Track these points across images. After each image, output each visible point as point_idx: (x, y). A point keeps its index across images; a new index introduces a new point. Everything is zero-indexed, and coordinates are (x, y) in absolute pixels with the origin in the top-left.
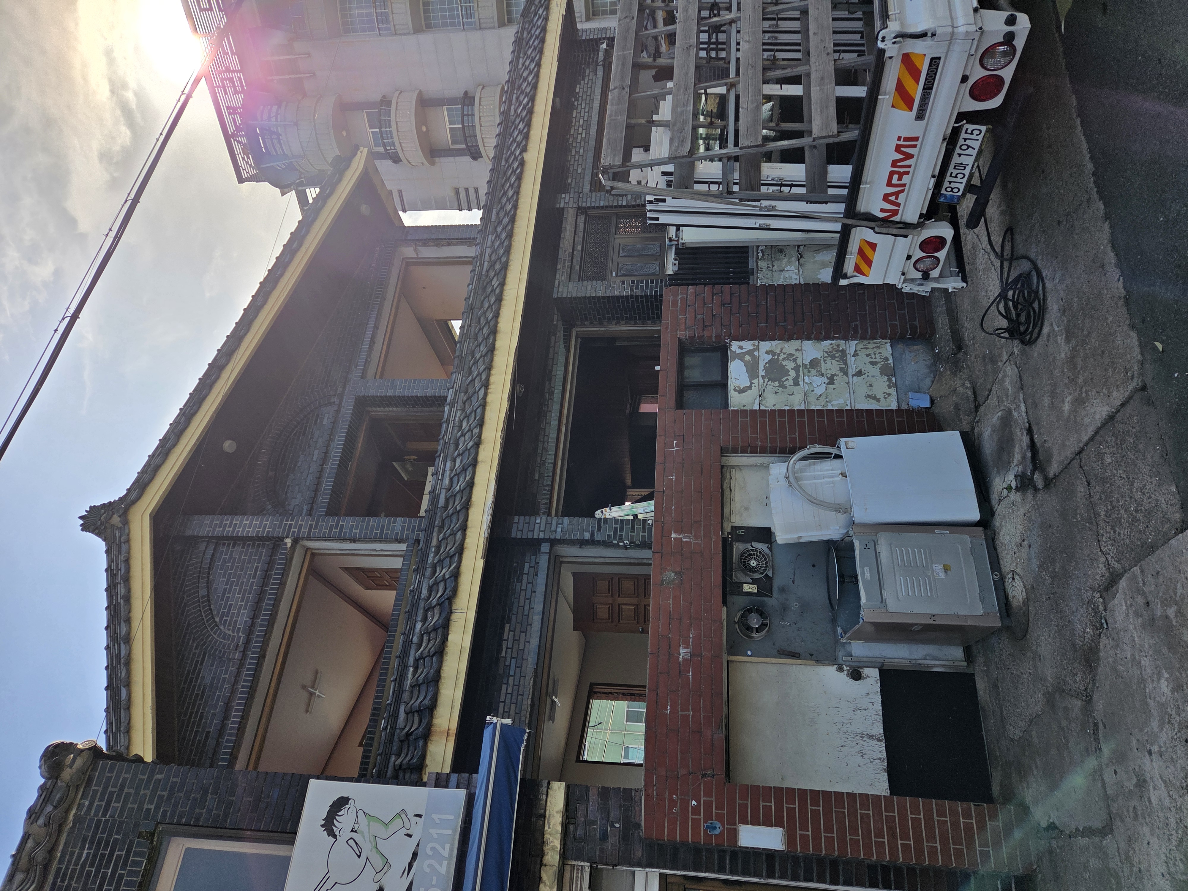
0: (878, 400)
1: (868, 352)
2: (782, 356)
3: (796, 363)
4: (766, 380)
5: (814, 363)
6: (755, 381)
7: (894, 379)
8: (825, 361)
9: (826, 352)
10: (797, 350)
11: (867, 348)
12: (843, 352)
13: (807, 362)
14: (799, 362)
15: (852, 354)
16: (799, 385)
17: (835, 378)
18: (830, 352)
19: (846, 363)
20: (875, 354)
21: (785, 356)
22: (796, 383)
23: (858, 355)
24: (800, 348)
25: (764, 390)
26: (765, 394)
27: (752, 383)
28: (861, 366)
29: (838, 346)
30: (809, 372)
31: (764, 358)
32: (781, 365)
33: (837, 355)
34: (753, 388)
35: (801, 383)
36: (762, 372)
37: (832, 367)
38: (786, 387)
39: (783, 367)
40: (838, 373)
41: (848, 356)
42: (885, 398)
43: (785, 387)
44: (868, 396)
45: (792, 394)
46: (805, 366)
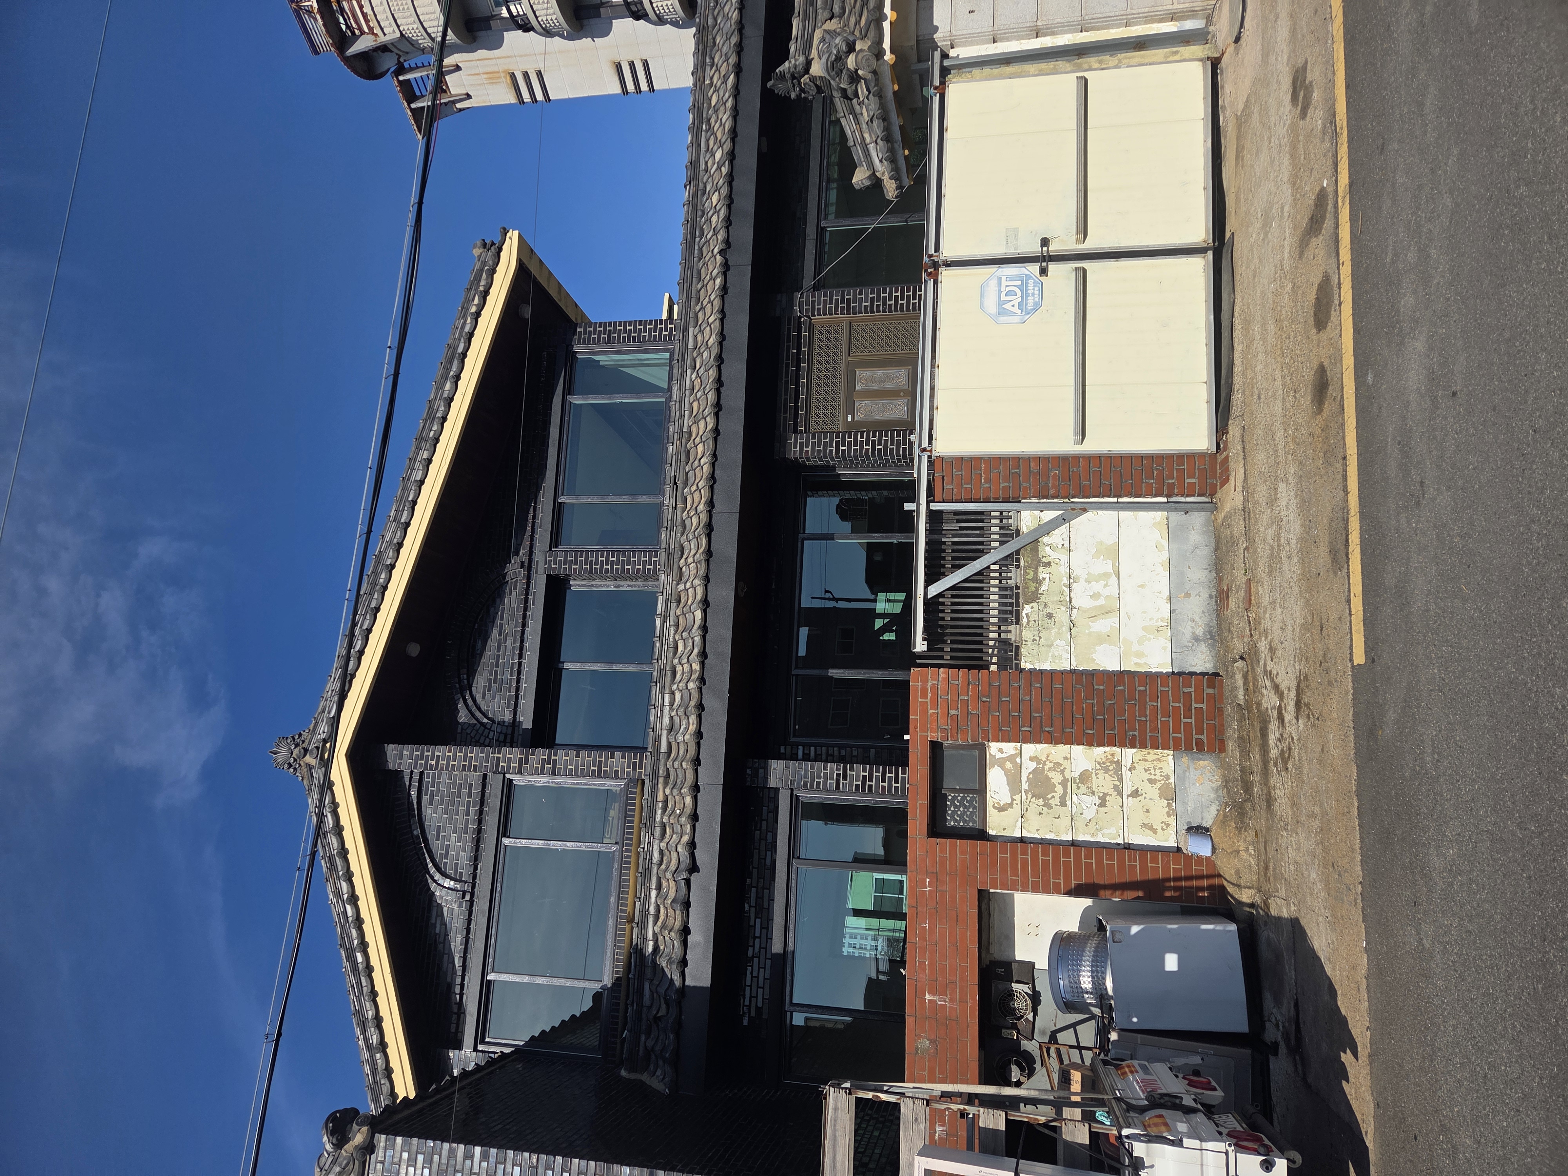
0: (1155, 831)
1: (1148, 765)
2: (1049, 765)
3: (1064, 776)
4: (1030, 796)
5: (1084, 777)
6: (1017, 797)
7: (1174, 804)
8: (1097, 774)
9: (1099, 763)
10: (1065, 758)
11: (1146, 760)
12: (1119, 763)
13: (1076, 775)
14: (1067, 775)
15: (1129, 766)
16: (1065, 805)
17: (1108, 798)
18: (1104, 763)
19: (1121, 780)
20: (1155, 769)
21: (1052, 765)
22: (1063, 804)
23: (1134, 768)
24: (1069, 756)
25: (1027, 809)
26: (1027, 815)
27: (1013, 800)
28: (1138, 785)
29: (1113, 755)
30: (1078, 788)
31: (1029, 766)
32: (1047, 776)
33: (1111, 768)
34: (1014, 805)
35: (1069, 803)
36: (1025, 786)
37: (1104, 783)
38: (1052, 808)
39: (1048, 779)
40: (1111, 791)
41: (1124, 769)
42: (1163, 829)
43: (1050, 807)
44: (1144, 826)
45: (1059, 817)
46: (1073, 780)
